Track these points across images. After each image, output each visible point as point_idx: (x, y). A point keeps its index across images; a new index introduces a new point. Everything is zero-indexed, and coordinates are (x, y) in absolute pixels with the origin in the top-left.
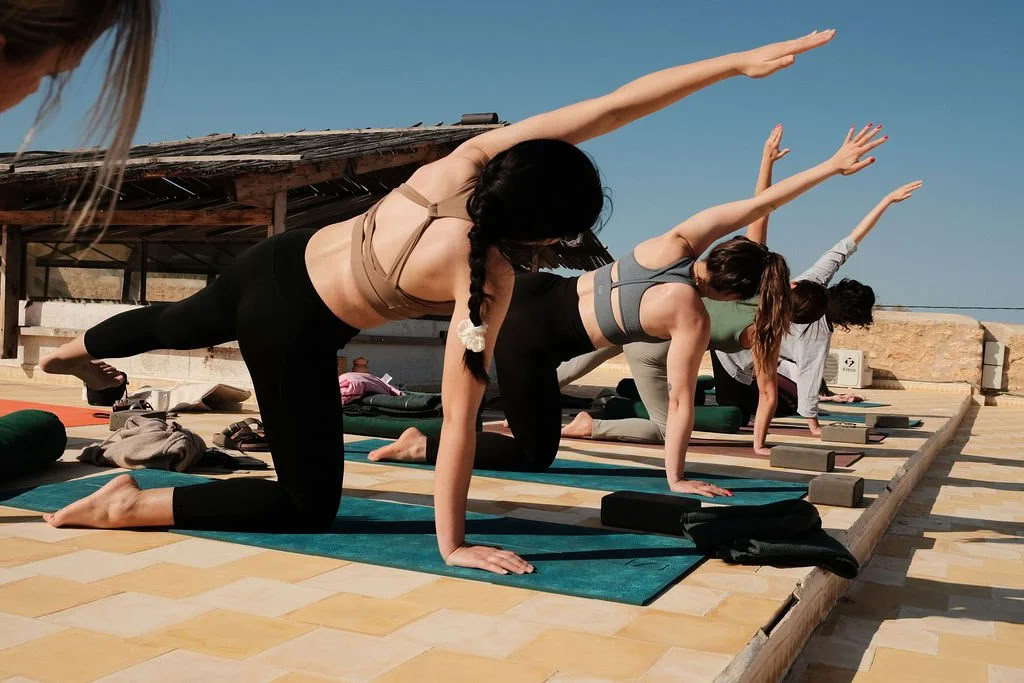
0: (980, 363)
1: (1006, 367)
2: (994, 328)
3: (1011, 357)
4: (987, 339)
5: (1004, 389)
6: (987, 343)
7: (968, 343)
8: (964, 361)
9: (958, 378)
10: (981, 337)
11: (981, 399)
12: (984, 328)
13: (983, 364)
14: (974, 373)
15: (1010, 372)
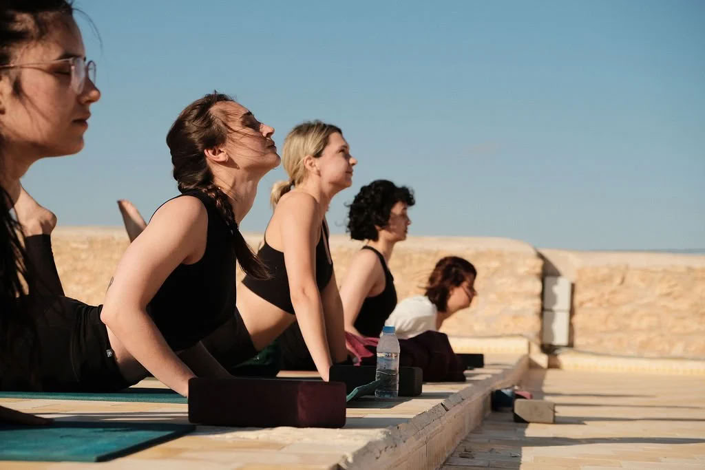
0: (538, 308)
1: (572, 312)
2: (554, 257)
3: (578, 298)
4: (548, 273)
5: (571, 345)
6: (548, 280)
7: (521, 279)
8: (518, 305)
9: (508, 332)
10: (538, 270)
11: (542, 360)
12: (541, 256)
13: (543, 309)
14: (531, 323)
15: (578, 319)
